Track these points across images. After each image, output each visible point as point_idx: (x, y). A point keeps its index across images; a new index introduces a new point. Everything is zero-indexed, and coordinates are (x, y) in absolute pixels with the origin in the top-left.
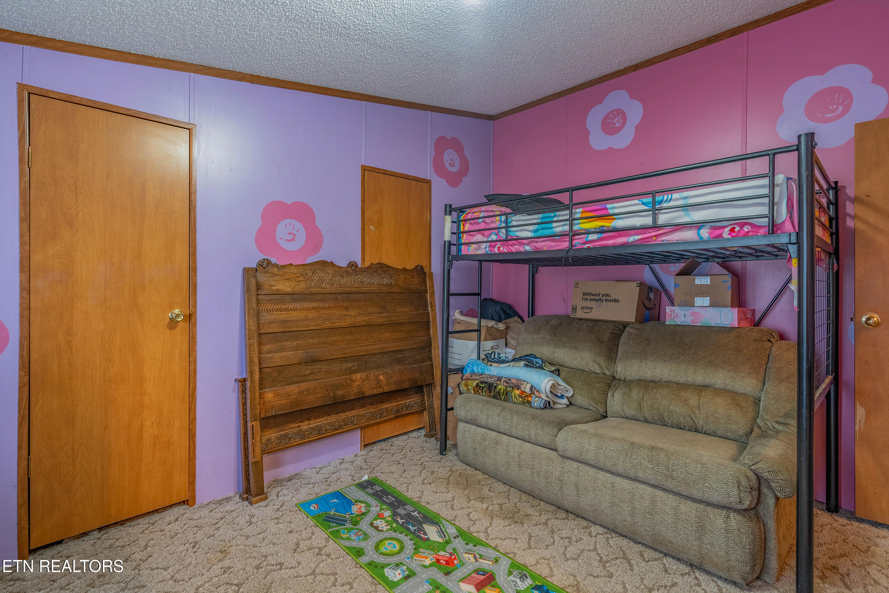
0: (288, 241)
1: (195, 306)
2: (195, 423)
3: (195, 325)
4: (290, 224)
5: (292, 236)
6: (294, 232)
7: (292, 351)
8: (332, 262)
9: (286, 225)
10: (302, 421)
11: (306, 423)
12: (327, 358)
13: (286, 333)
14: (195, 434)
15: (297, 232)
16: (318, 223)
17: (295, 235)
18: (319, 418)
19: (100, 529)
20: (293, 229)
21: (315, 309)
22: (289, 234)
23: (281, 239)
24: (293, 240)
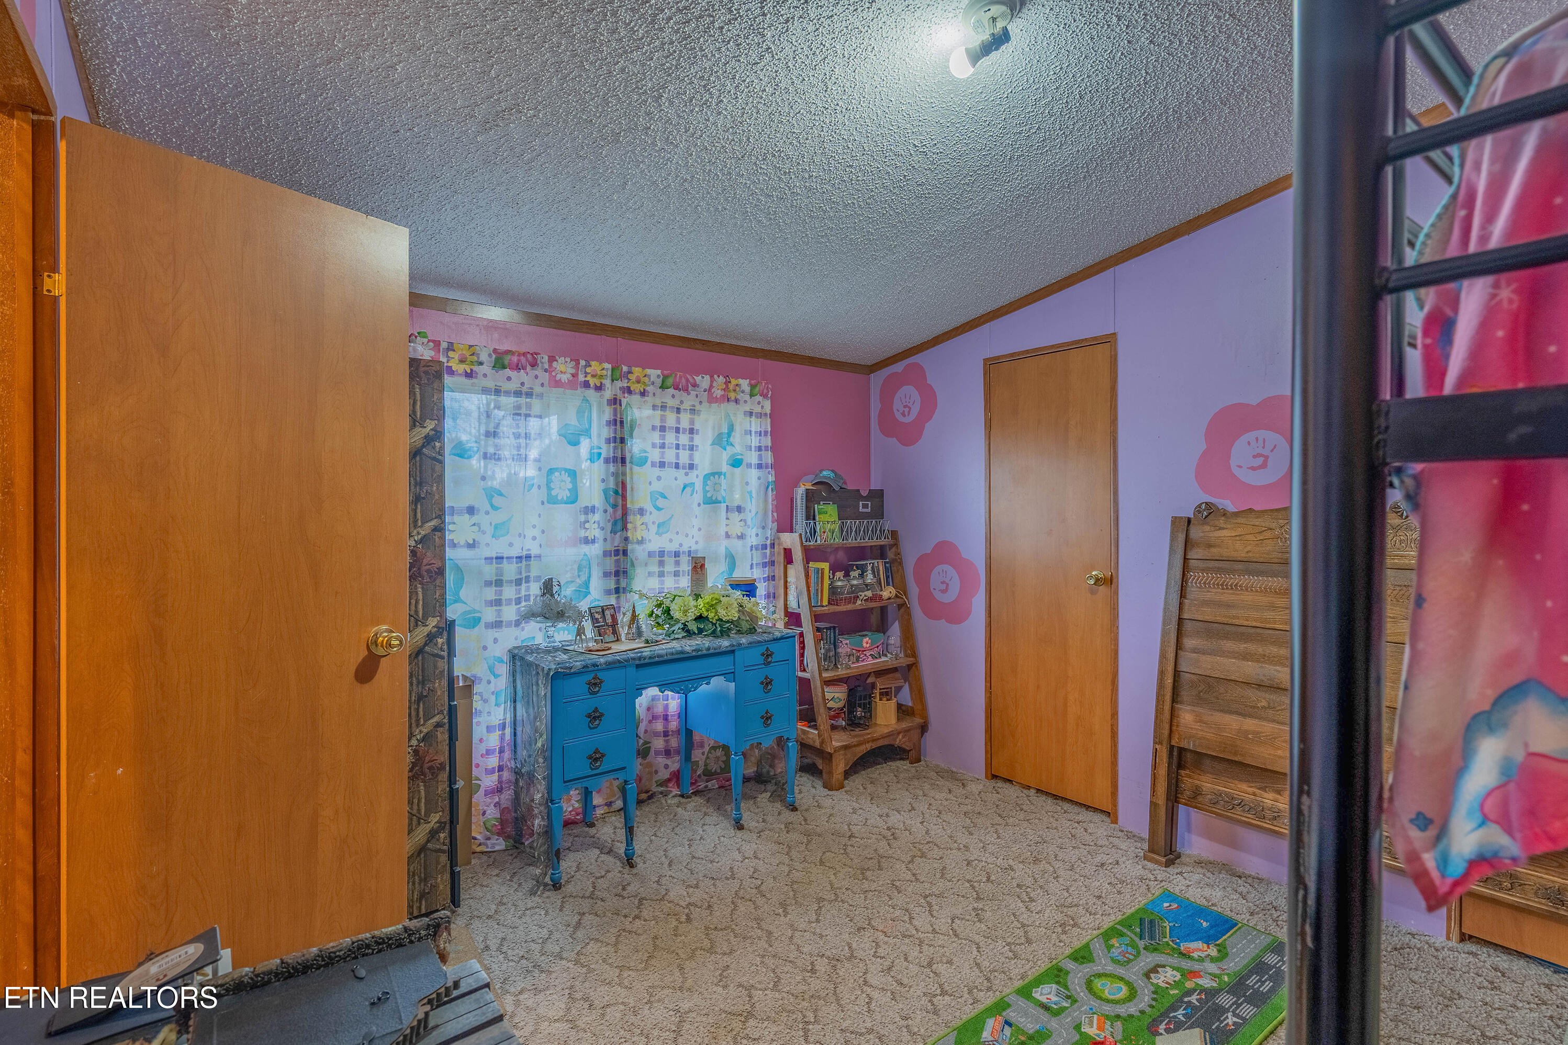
0: (1253, 469)
4: (1257, 439)
5: (1262, 459)
6: (1265, 452)
7: (1235, 658)
9: (1249, 443)
11: (1271, 795)
13: (1228, 626)
15: (1272, 451)
17: (1266, 457)
19: (1038, 790)
20: (1263, 448)
22: (1254, 457)
23: (1240, 467)
24: (1264, 466)
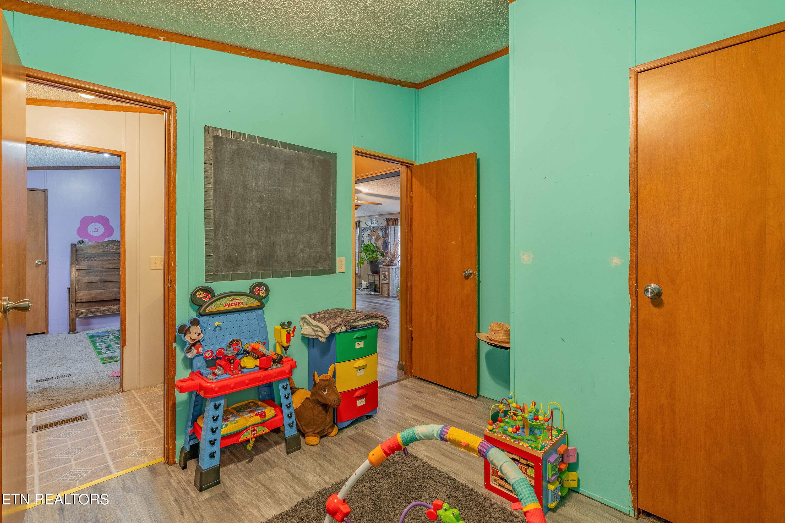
0: (95, 232)
1: (48, 258)
2: (48, 303)
3: (48, 266)
4: (95, 225)
5: (97, 230)
7: (96, 277)
8: (118, 240)
9: (93, 226)
10: (100, 306)
11: (102, 307)
12: (112, 281)
14: (48, 307)
15: (99, 228)
16: (111, 224)
17: (98, 230)
18: (109, 306)
20: (97, 227)
21: (107, 260)
22: (95, 229)
23: (91, 231)
24: (97, 231)
